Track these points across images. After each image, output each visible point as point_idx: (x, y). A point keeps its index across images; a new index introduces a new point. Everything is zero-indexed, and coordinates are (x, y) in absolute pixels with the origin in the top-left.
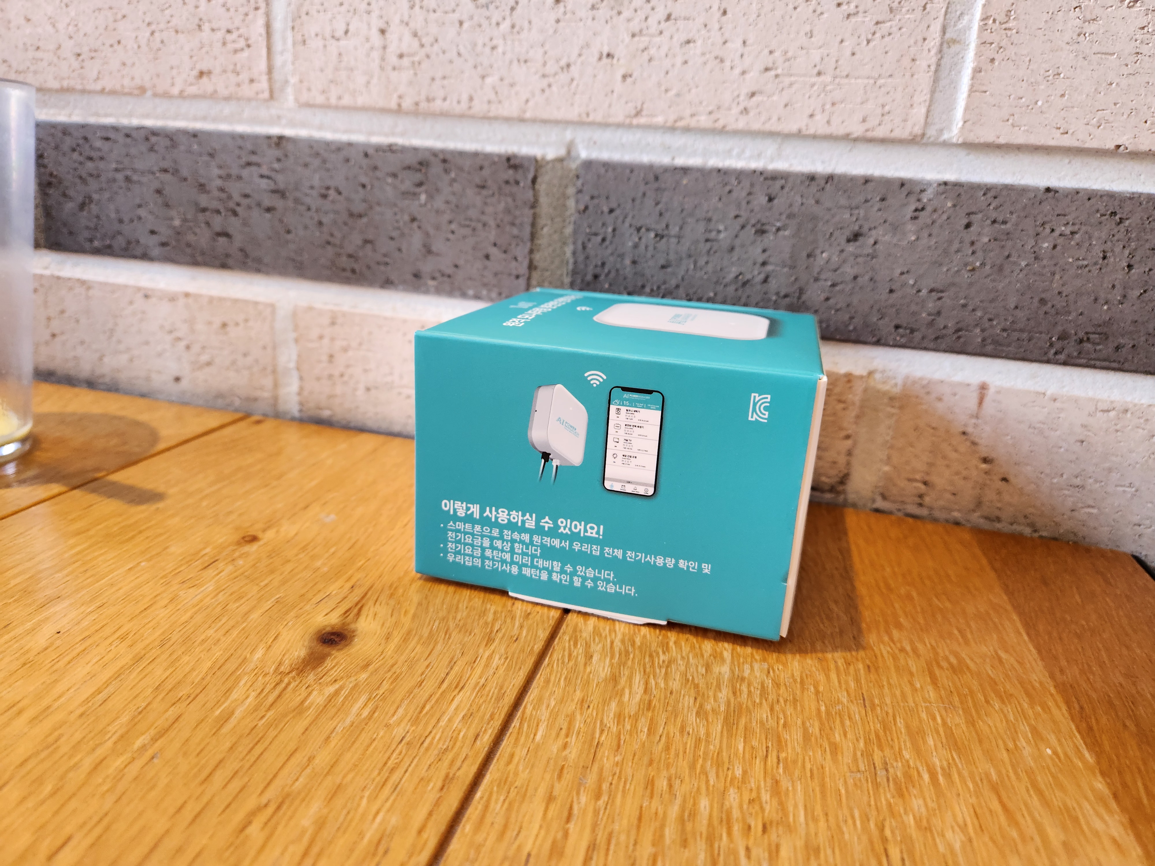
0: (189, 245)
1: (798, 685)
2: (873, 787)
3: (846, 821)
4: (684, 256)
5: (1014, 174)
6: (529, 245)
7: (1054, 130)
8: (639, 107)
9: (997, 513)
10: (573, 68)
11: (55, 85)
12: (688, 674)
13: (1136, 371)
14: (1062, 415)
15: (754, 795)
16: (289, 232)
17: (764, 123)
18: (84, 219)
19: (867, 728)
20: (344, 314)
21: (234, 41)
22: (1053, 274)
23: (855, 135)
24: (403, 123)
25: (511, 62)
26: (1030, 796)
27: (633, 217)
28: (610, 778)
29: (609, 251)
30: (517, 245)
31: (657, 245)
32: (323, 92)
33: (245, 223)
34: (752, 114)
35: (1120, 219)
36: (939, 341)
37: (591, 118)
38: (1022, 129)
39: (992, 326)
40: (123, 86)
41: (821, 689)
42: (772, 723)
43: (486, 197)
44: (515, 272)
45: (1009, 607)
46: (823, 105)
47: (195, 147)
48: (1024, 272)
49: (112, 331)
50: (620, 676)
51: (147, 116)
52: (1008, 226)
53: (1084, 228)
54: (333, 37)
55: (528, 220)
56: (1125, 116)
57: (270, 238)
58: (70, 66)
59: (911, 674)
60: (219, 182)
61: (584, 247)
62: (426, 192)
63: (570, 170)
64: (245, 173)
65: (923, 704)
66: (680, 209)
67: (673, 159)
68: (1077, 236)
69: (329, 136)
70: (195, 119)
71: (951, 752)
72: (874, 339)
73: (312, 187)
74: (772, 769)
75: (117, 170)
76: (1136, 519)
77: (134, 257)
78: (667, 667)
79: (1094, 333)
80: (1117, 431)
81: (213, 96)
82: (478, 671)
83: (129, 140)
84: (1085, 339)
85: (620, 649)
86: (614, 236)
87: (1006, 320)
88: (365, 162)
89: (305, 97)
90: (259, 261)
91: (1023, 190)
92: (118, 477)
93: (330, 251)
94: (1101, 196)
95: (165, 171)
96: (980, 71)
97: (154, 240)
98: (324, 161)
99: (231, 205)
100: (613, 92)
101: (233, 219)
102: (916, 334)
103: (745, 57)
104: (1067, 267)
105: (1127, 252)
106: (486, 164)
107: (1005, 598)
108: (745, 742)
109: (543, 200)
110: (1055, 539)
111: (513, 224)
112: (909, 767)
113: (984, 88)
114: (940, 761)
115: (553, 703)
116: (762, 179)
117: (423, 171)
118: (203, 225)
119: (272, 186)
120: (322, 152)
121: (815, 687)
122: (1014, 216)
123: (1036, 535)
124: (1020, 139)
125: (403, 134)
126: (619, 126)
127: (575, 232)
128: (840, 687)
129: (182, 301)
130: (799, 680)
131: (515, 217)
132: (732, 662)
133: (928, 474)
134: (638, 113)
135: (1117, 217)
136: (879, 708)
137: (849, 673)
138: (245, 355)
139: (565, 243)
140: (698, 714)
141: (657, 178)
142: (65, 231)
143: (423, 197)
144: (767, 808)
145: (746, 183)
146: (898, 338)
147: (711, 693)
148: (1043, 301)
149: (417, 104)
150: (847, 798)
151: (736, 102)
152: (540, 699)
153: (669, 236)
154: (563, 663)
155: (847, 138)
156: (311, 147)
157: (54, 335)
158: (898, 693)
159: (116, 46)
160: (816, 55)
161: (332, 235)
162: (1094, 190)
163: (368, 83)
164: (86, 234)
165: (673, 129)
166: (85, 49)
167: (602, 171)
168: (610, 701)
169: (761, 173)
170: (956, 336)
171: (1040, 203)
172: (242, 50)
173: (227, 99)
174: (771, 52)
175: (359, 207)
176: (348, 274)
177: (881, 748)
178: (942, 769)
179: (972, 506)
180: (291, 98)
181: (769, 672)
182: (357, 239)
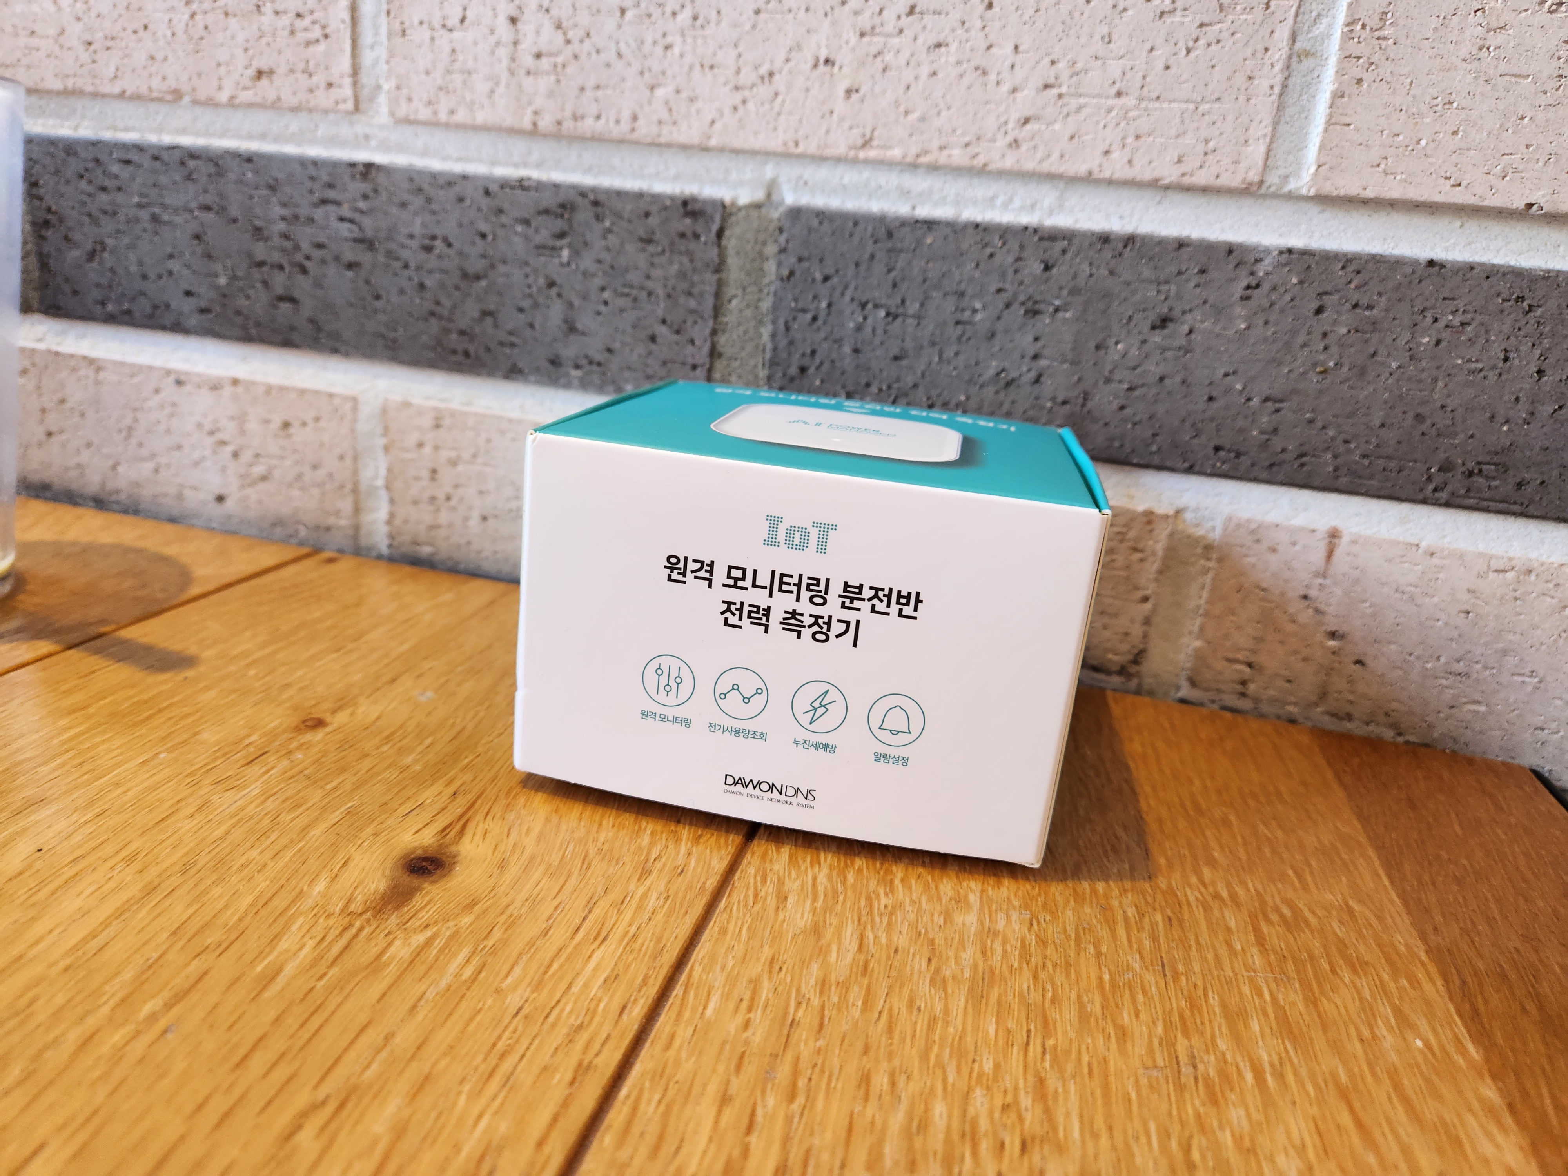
0: (238, 313)
1: (1072, 943)
2: (1175, 1090)
3: (1137, 1139)
4: (925, 344)
5: (1385, 240)
6: (711, 323)
7: (1442, 181)
8: (868, 136)
9: (1349, 709)
10: (777, 77)
11: (57, 85)
12: (920, 926)
13: (1544, 517)
14: (1441, 576)
15: (1009, 1099)
16: (378, 297)
17: (1041, 162)
18: (93, 273)
19: (1168, 1007)
20: (453, 414)
21: (306, 29)
22: (1435, 380)
23: (1166, 181)
24: (539, 150)
25: (691, 68)
26: (1394, 1107)
27: (856, 288)
28: (809, 1072)
29: (822, 335)
30: (695, 323)
31: (888, 328)
32: (430, 103)
33: (318, 284)
34: (1024, 148)
35: (1530, 306)
36: (1275, 469)
37: (800, 149)
38: (1398, 177)
39: (1349, 451)
40: (150, 89)
41: (1104, 949)
42: (1035, 997)
43: (652, 256)
44: (690, 360)
45: (1363, 839)
46: (1123, 138)
47: (249, 175)
48: (1395, 376)
49: (130, 429)
50: (825, 926)
51: (184, 131)
52: (1375, 312)
53: (1479, 318)
54: (444, 26)
55: (710, 289)
56: (1541, 164)
57: (351, 305)
58: (77, 59)
59: (1229, 930)
60: (282, 226)
61: (788, 329)
62: (570, 246)
63: (771, 221)
64: (319, 213)
65: (1245, 974)
66: (920, 279)
67: (914, 208)
68: (1469, 329)
69: (436, 165)
70: (250, 137)
71: (1283, 1042)
72: (1186, 465)
73: (411, 236)
74: (1035, 1063)
75: (140, 206)
76: (1539, 720)
77: (163, 328)
78: (891, 914)
79: (1488, 463)
80: (1516, 599)
81: (276, 105)
82: (628, 916)
83: (157, 164)
84: (1476, 471)
85: (826, 888)
86: (829, 314)
87: (1367, 442)
88: (484, 202)
89: (403, 110)
90: (336, 336)
91: (1397, 263)
92: (132, 633)
93: (435, 325)
94: (1504, 274)
95: (207, 208)
96: (1342, 96)
97: (188, 305)
98: (429, 201)
99: (299, 257)
100: (832, 112)
101: (300, 278)
102: (1242, 458)
103: (1017, 68)
104: (1453, 372)
105: (1537, 352)
106: (654, 209)
107: (1358, 826)
108: (997, 1023)
109: (732, 261)
110: (1426, 745)
111: (690, 294)
112: (1226, 1062)
113: (1347, 120)
114: (1270, 1055)
115: (730, 963)
116: (1036, 238)
117: (566, 216)
118: (259, 285)
119: (356, 234)
120: (426, 186)
121: (1095, 947)
122: (1383, 299)
123: (1400, 739)
124: (1395, 192)
125: (539, 165)
126: (839, 160)
127: (775, 308)
128: (1131, 947)
129: (228, 391)
130: (1073, 936)
131: (693, 285)
132: (981, 909)
133: (1254, 652)
134: (866, 144)
135: (1525, 304)
136: (1183, 978)
137: (1143, 928)
138: (315, 467)
139: (761, 323)
140: (933, 982)
141: (890, 235)
142: (67, 288)
143: (565, 253)
144: (1028, 1117)
145: (1014, 244)
146: (1218, 464)
147: (951, 953)
148: (1419, 418)
149: (559, 123)
150: (1140, 1106)
151: (1003, 130)
152: (713, 958)
153: (906, 316)
154: (746, 905)
155: (1155, 185)
156: (411, 180)
157: (50, 434)
158: (1210, 957)
159: (142, 33)
160: (1115, 68)
161: (438, 303)
162: (1494, 265)
163: (492, 91)
164: (96, 294)
165: (914, 167)
166: (100, 35)
167: (815, 222)
168: (809, 963)
169: (1036, 231)
170: (1299, 462)
171: (1420, 282)
172: (318, 41)
173: (295, 110)
174: (1053, 62)
175: (476, 265)
176: (460, 358)
177: (1186, 1034)
178: (1272, 1065)
179: (1313, 698)
180: (384, 110)
181: (1032, 925)
182: (472, 309)
